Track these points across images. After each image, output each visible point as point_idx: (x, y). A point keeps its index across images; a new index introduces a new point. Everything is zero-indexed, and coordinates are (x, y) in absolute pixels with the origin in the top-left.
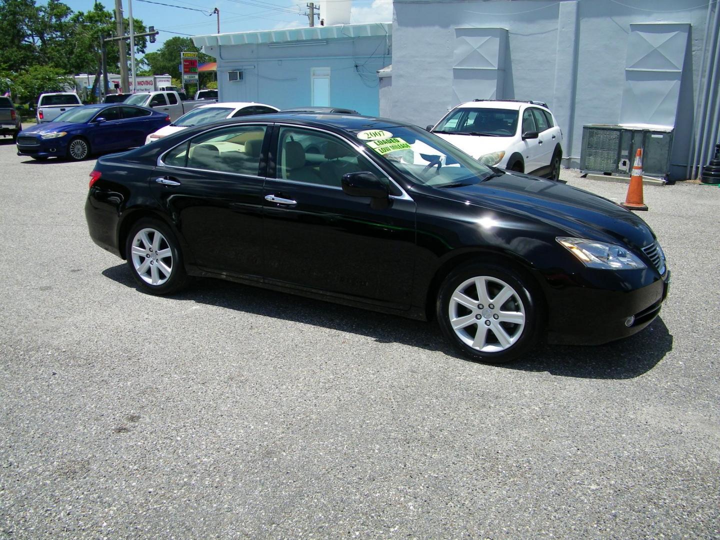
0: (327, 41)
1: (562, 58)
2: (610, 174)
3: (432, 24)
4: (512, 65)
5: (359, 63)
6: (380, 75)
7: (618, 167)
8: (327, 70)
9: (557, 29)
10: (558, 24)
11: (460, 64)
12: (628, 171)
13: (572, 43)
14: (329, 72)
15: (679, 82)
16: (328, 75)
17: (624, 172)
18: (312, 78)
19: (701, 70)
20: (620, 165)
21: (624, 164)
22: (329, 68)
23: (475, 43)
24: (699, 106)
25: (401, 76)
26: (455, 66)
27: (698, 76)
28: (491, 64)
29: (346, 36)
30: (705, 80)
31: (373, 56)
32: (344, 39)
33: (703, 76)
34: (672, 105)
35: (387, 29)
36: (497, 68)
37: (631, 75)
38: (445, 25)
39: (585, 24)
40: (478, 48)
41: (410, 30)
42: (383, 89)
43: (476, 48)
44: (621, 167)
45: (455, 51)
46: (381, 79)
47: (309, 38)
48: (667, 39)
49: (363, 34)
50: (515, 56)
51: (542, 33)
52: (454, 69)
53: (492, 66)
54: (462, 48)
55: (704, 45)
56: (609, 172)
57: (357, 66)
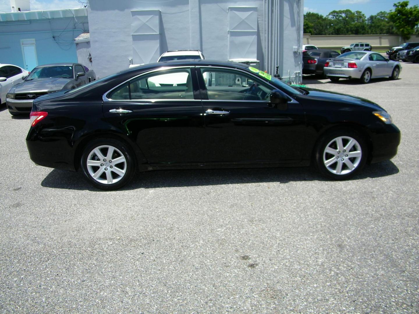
0: (30, 21)
1: (192, 26)
2: (232, 86)
3: (114, 9)
4: (165, 31)
5: (55, 35)
6: (76, 42)
7: (235, 82)
8: (33, 40)
9: (189, 10)
10: (189, 7)
11: (136, 32)
12: (240, 84)
13: (198, 18)
14: (34, 42)
15: (256, 37)
16: (34, 44)
17: (239, 85)
18: (22, 46)
19: (264, 29)
20: (236, 81)
21: (238, 80)
22: (34, 39)
23: (144, 19)
24: (265, 48)
25: (96, 41)
26: (134, 33)
27: (263, 33)
28: (154, 30)
29: (45, 18)
30: (267, 35)
31: (65, 30)
32: (43, 20)
33: (265, 33)
34: (255, 48)
35: (73, 13)
36: (158, 33)
37: (233, 34)
38: (122, 9)
39: (203, 7)
40: (146, 22)
41: (100, 13)
42: (79, 50)
43: (145, 22)
44: (237, 82)
45: (132, 25)
46: (77, 44)
47: (17, 20)
48: (248, 15)
49: (56, 16)
50: (165, 26)
51: (180, 13)
52: (132, 35)
53: (156, 32)
54: (136, 23)
55: (264, 18)
56: (231, 85)
57: (54, 37)
